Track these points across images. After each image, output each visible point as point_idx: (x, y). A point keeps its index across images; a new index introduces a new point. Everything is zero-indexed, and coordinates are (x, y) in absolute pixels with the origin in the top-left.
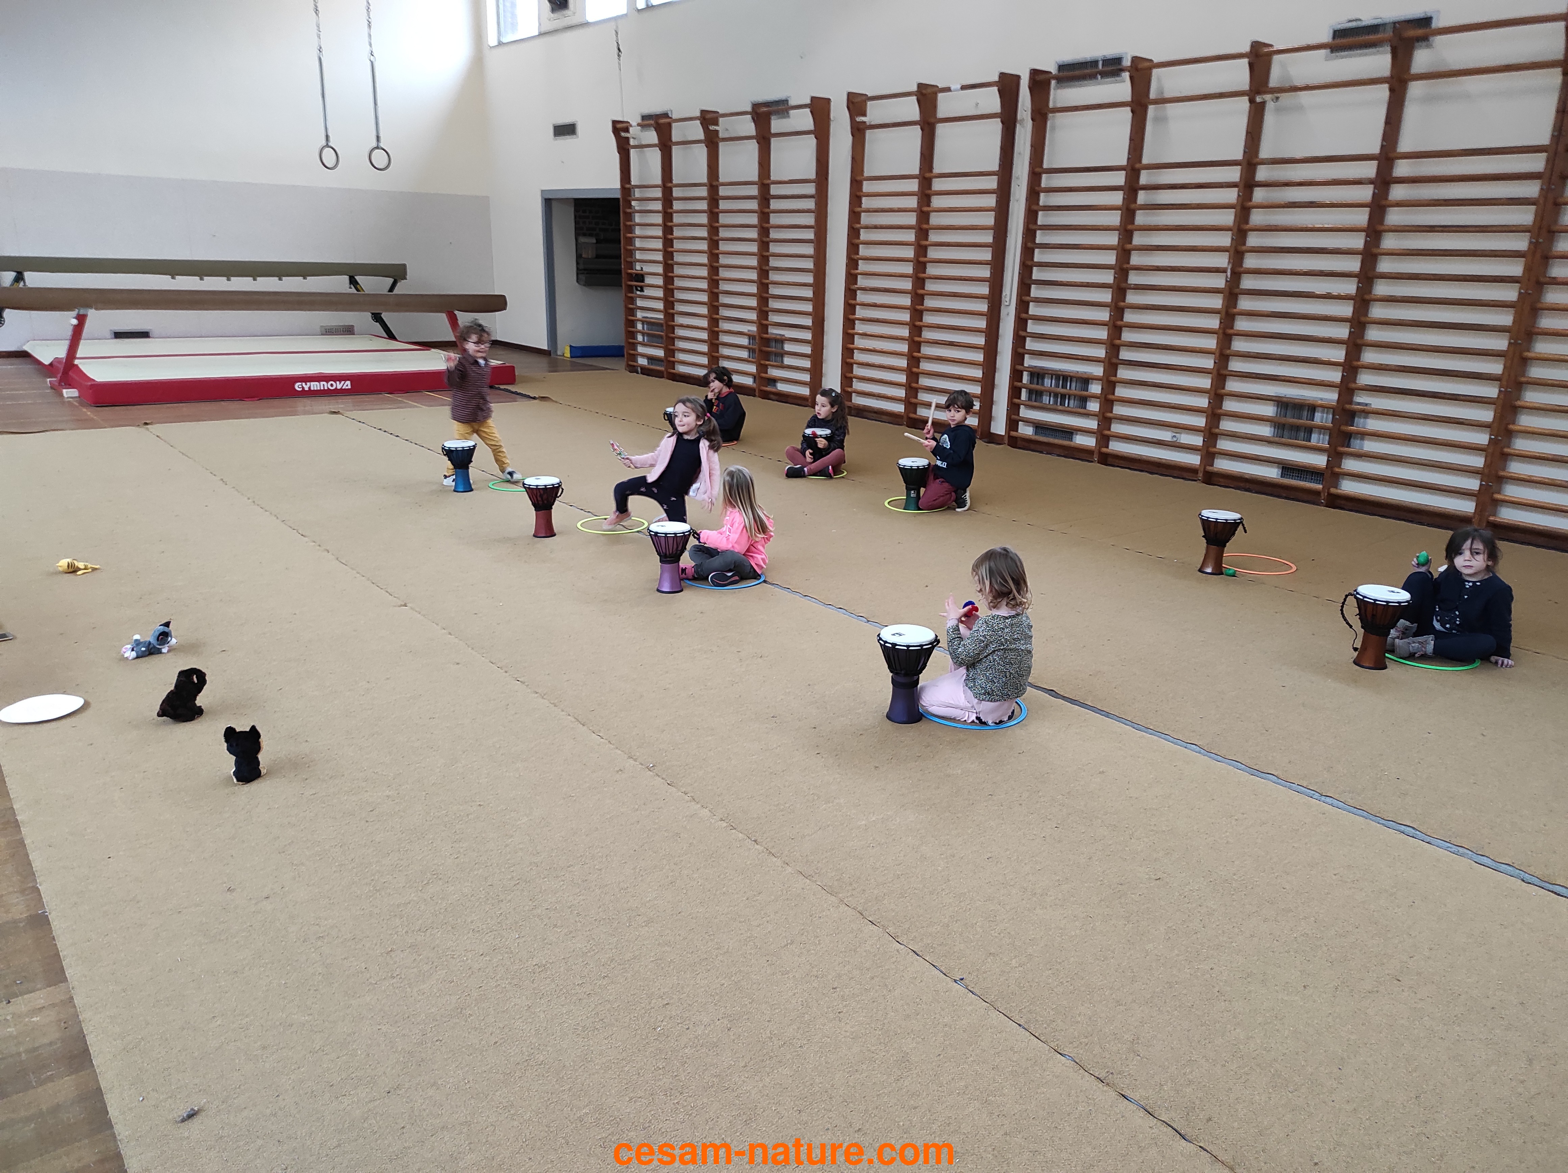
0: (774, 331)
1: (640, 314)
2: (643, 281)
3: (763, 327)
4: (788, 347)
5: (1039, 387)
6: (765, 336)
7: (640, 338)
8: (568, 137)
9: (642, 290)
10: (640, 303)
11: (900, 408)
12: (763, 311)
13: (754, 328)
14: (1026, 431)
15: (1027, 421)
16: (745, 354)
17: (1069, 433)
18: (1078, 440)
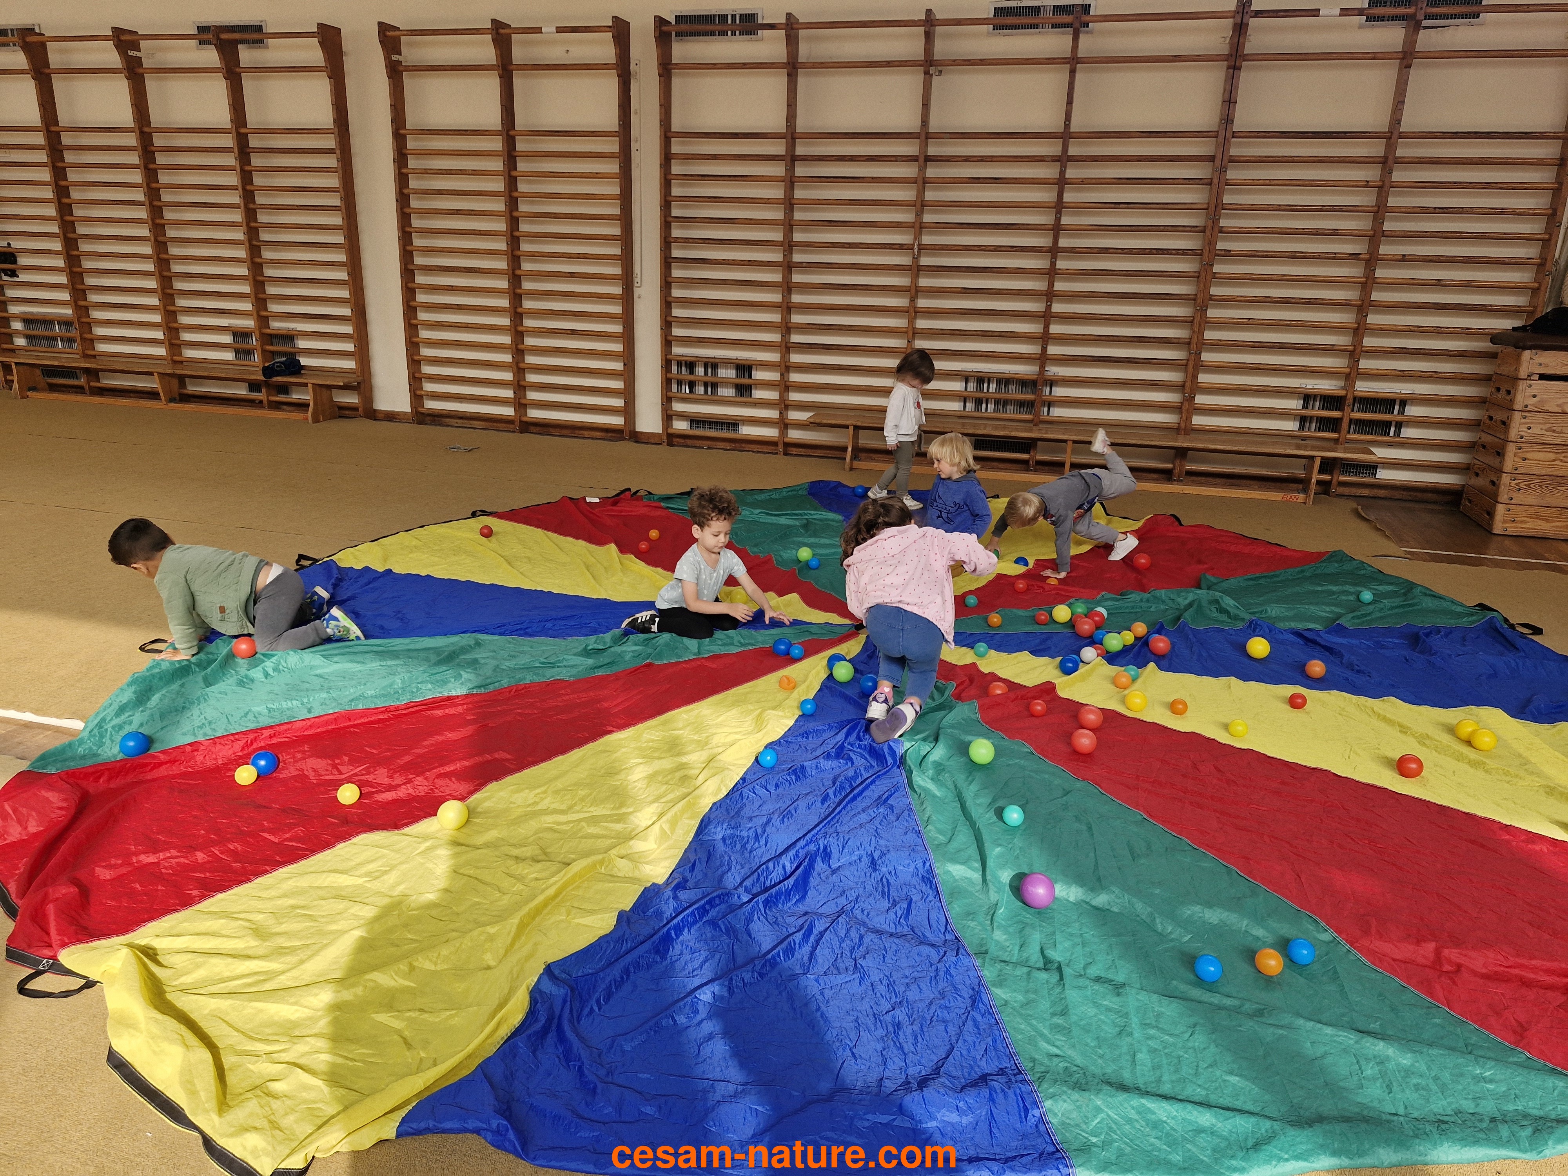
0: (277, 325)
1: (13, 309)
2: (15, 262)
3: (263, 320)
4: (302, 344)
5: (691, 378)
6: (268, 331)
7: (20, 342)
11: (508, 411)
12: (260, 300)
13: (249, 323)
14: (681, 426)
15: (682, 416)
16: (229, 356)
17: (733, 424)
18: (747, 431)
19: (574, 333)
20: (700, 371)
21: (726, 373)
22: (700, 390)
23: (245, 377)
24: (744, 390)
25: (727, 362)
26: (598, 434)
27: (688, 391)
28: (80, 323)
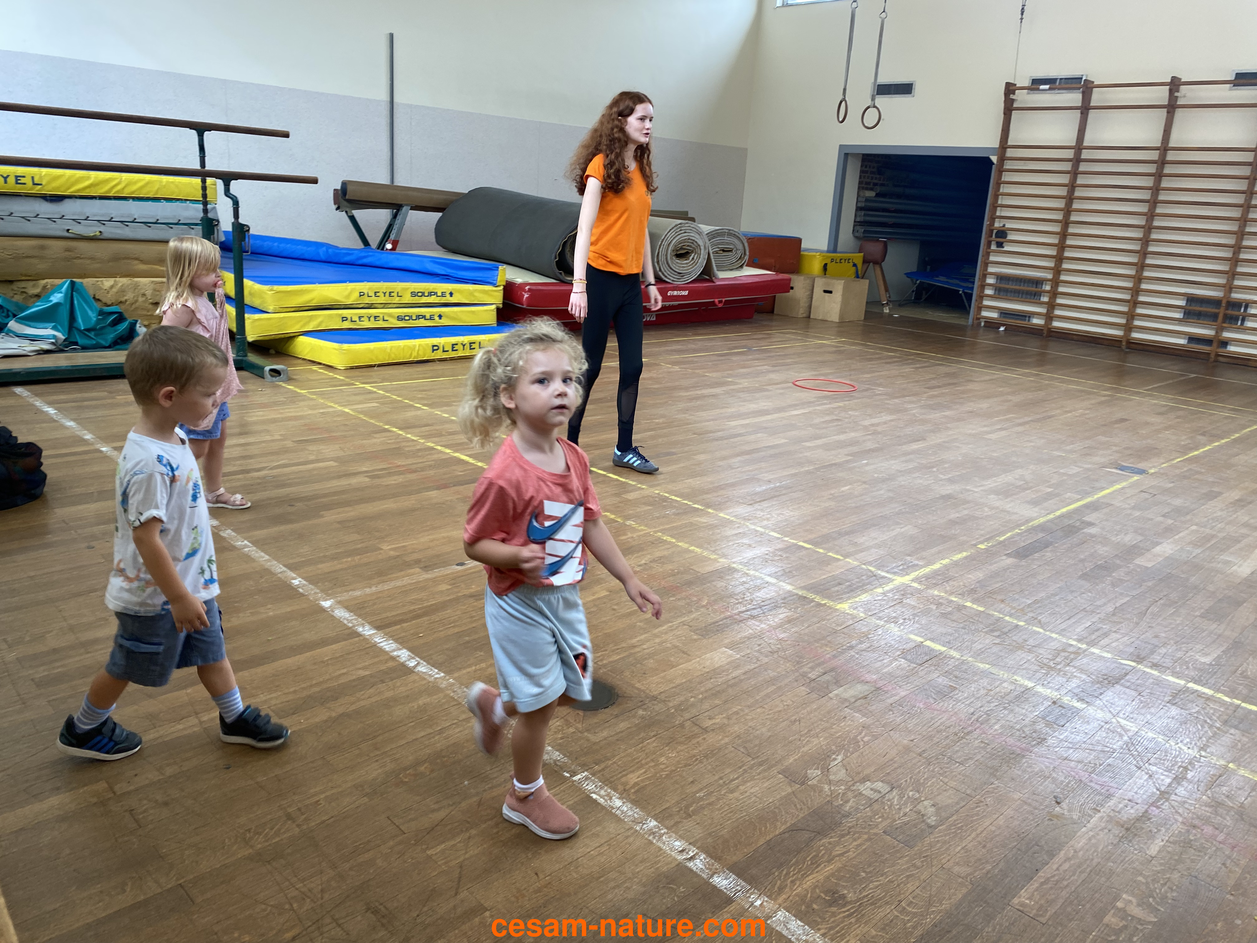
0: (1238, 295)
1: (991, 269)
2: (1006, 237)
3: (1227, 291)
4: (1251, 310)
6: (1229, 299)
7: (989, 291)
8: (896, 96)
9: (1000, 245)
10: (993, 258)
12: (1233, 275)
13: (1209, 292)
28: (1056, 282)
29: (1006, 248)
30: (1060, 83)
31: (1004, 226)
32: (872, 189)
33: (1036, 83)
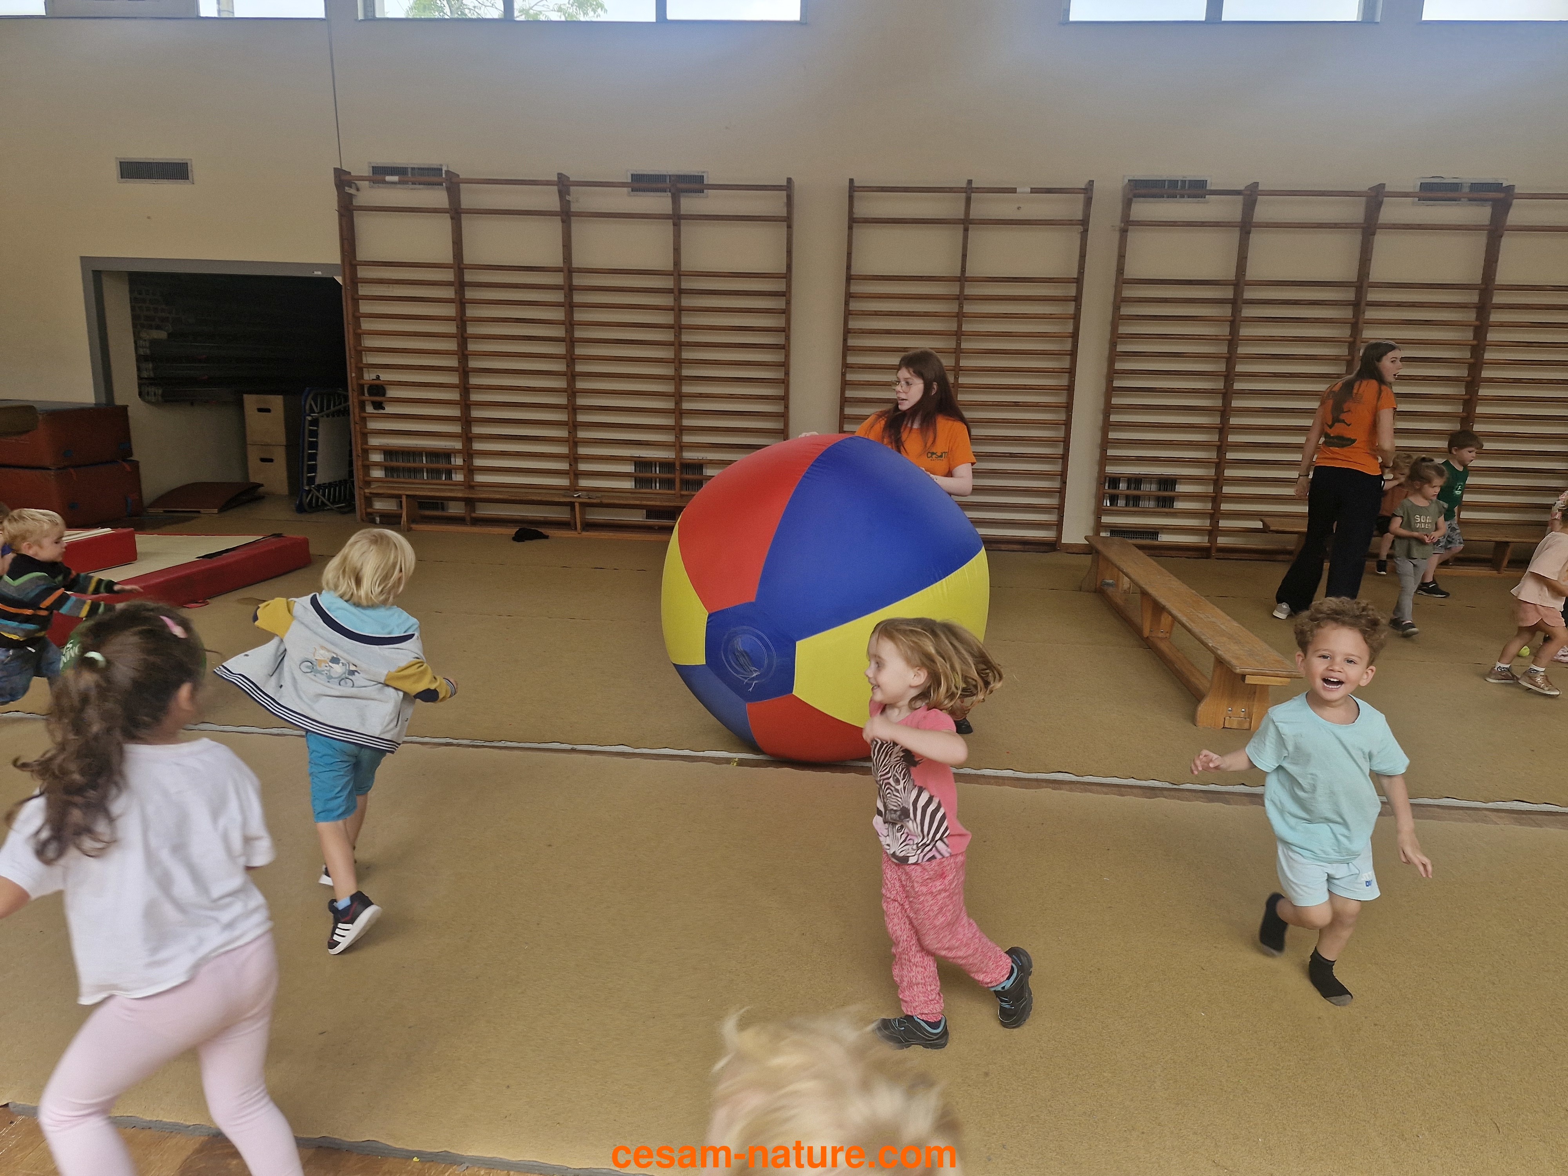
1: (374, 441)
2: (384, 395)
3: (680, 451)
4: (709, 472)
5: (1114, 492)
6: (682, 461)
7: (377, 474)
8: (160, 181)
9: (379, 406)
10: (373, 425)
12: (681, 432)
16: (629, 484)
17: (1153, 532)
18: (1165, 538)
19: (1012, 456)
20: (1123, 486)
21: (1150, 488)
22: (1121, 503)
23: (644, 503)
24: (1165, 503)
25: (1148, 478)
26: (1015, 547)
27: (1108, 505)
28: (469, 454)
29: (390, 409)
30: (413, 174)
31: (378, 377)
32: (158, 328)
33: (379, 173)
